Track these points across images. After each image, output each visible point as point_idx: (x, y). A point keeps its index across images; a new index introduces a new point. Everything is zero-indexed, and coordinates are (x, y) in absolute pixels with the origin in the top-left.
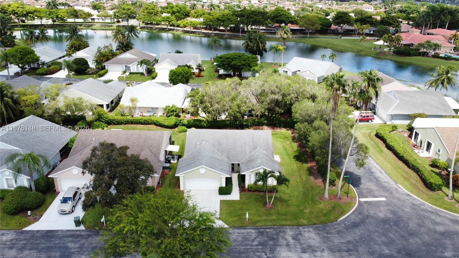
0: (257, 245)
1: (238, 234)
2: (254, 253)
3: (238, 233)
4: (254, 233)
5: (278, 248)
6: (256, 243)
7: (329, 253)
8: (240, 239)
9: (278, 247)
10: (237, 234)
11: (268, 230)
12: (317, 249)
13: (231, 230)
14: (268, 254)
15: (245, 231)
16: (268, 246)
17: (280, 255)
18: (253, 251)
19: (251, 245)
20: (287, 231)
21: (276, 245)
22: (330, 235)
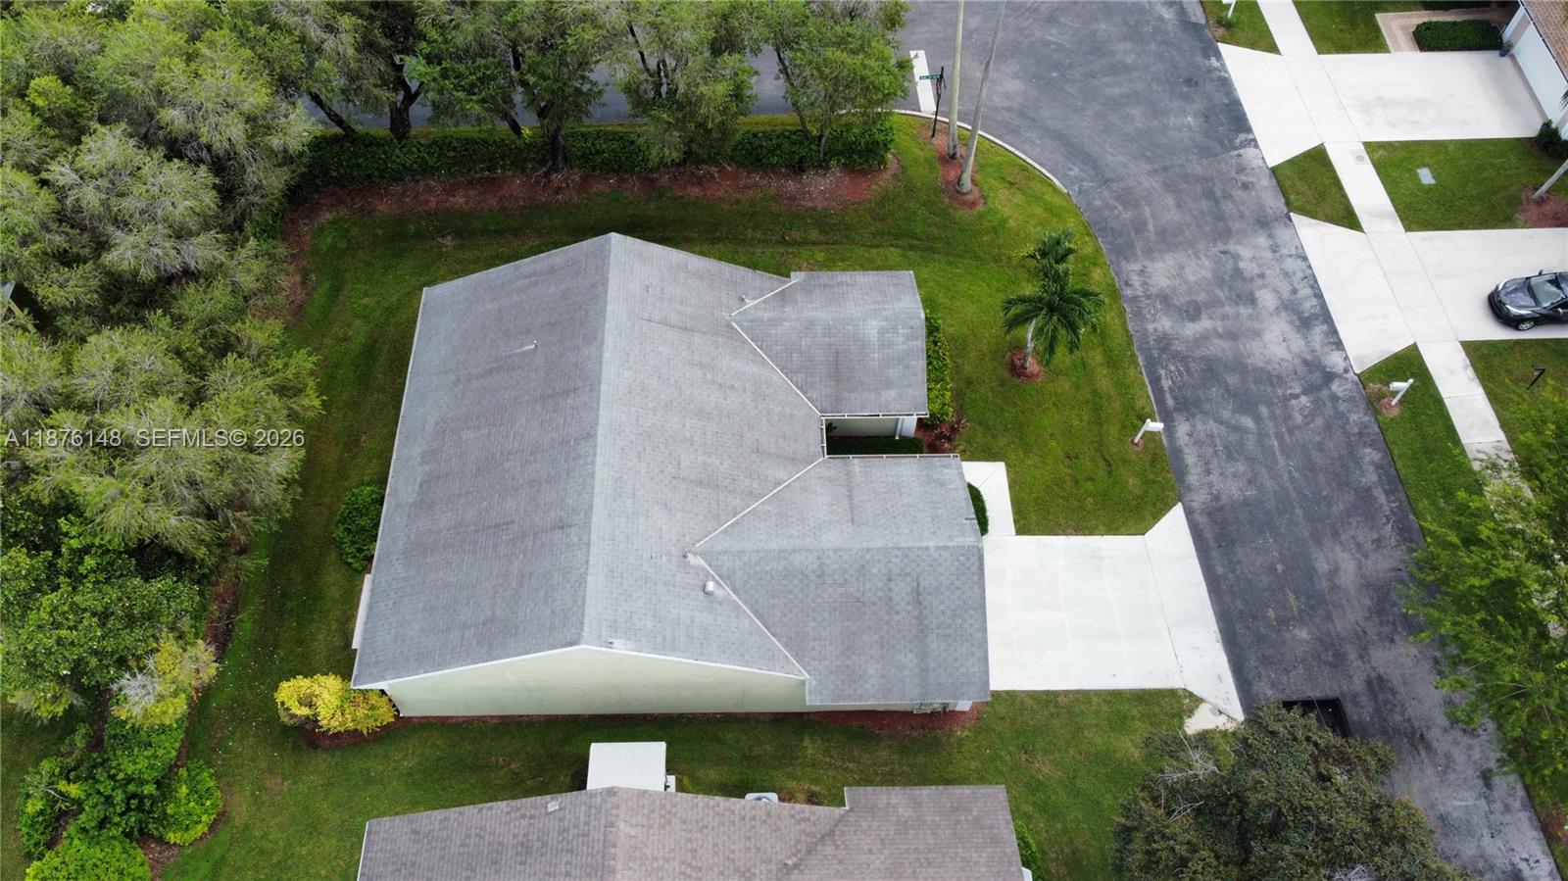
1: (1216, 473)
2: (1298, 428)
3: (1208, 472)
8: (1241, 467)
10: (1214, 477)
11: (1166, 384)
13: (1199, 498)
14: (1289, 392)
15: (1186, 450)
17: (1282, 360)
19: (1262, 435)
20: (1155, 330)
21: (1240, 366)
22: (1151, 226)
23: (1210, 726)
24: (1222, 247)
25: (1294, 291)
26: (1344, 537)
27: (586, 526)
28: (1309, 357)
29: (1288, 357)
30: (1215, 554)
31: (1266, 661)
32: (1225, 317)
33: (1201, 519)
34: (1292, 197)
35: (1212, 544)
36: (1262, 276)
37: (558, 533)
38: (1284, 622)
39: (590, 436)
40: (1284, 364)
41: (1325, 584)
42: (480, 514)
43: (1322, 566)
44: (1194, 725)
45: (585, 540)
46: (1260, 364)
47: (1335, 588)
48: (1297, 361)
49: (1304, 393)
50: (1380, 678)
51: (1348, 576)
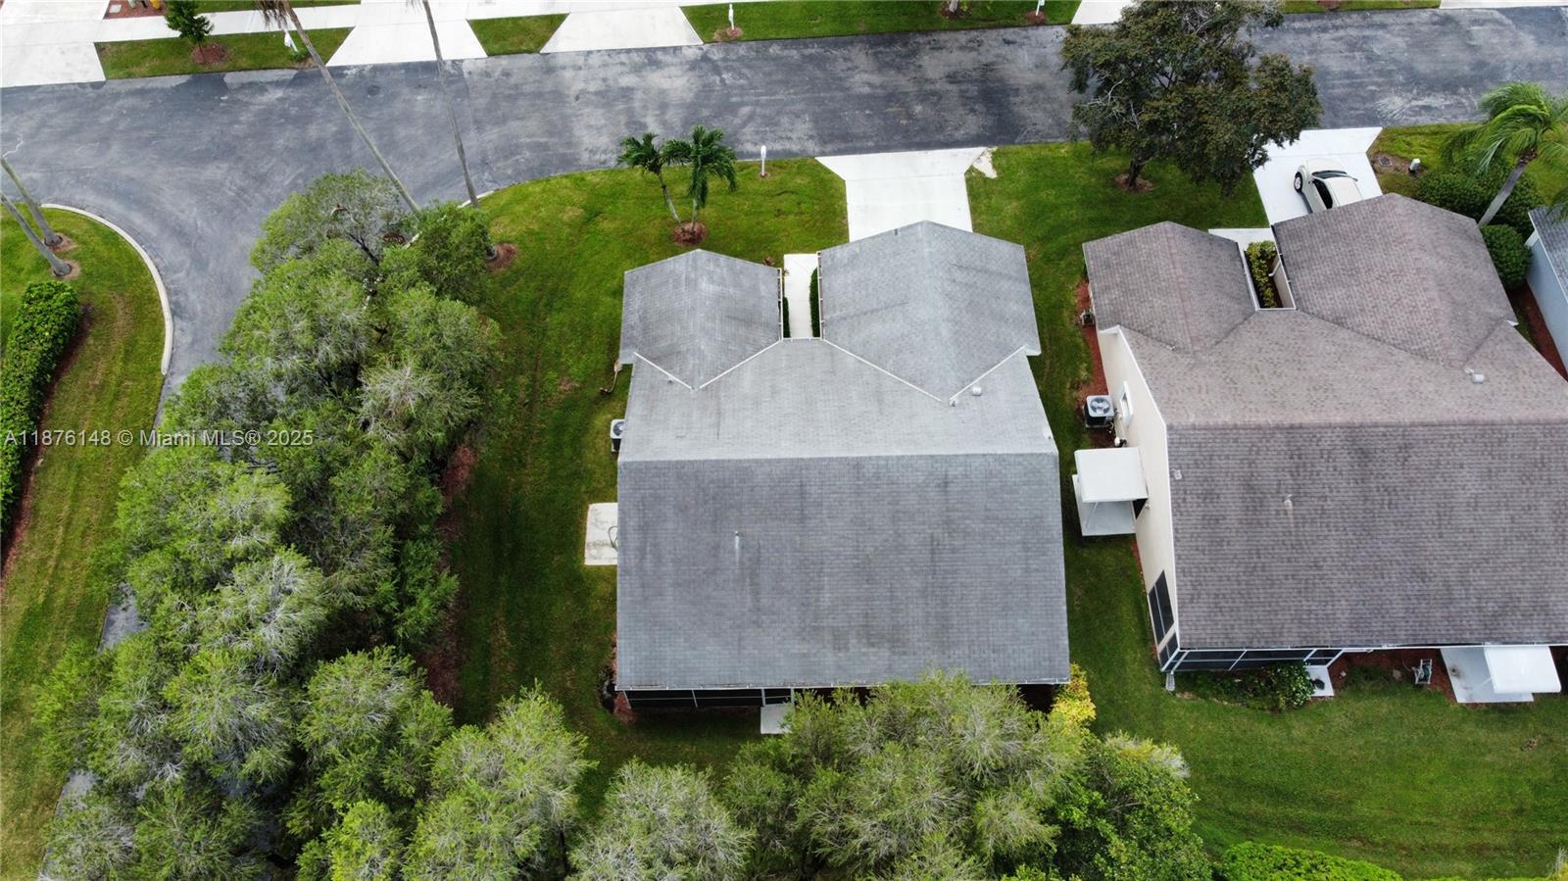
0: (743, 104)
1: (790, 134)
2: (751, 83)
3: (789, 139)
4: (748, 141)
5: (689, 97)
6: (745, 110)
7: (569, 88)
8: (785, 120)
9: (688, 100)
10: (794, 136)
12: (593, 98)
13: (811, 147)
14: (718, 83)
15: (771, 148)
16: (714, 102)
18: (755, 88)
19: (757, 103)
21: (693, 106)
22: (542, 140)
23: (990, 165)
24: (572, 99)
25: (622, 64)
26: (842, 75)
27: (947, 459)
28: (687, 67)
29: (686, 78)
30: (858, 145)
31: (940, 129)
32: (645, 107)
33: (829, 148)
34: (524, 48)
35: (850, 144)
36: (604, 80)
37: (952, 487)
38: (910, 116)
39: (857, 465)
40: (692, 81)
41: (879, 91)
42: (916, 573)
43: (867, 90)
44: (990, 173)
45: (962, 459)
46: (692, 95)
47: (882, 86)
48: (691, 73)
49: (720, 74)
50: (947, 77)
51: (876, 79)
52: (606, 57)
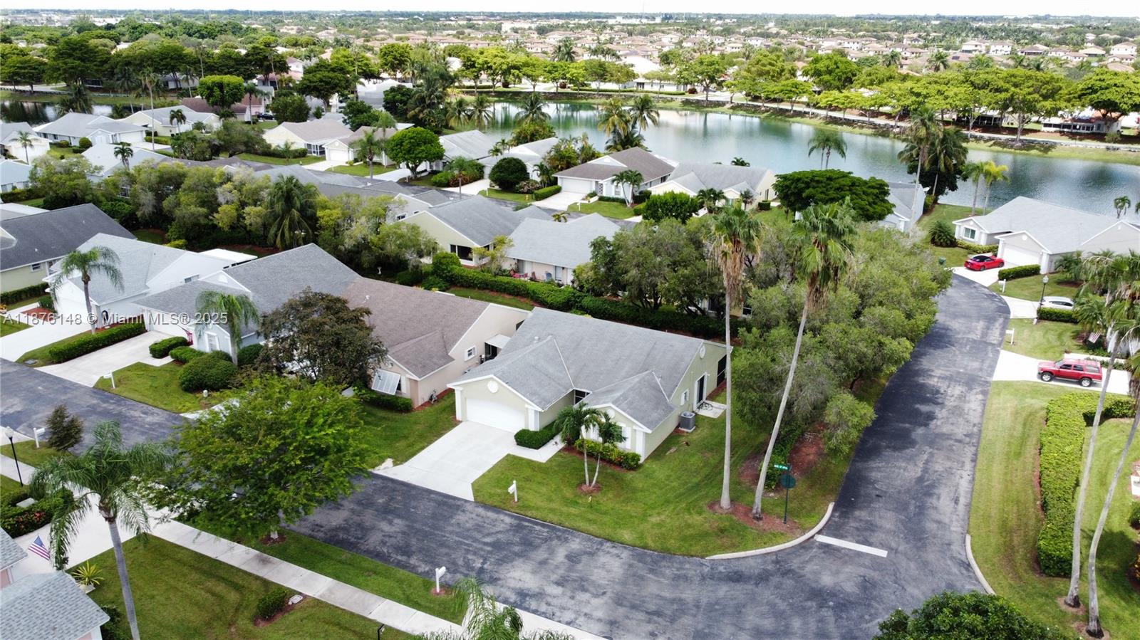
0: (486, 544)
3: (477, 515)
4: (505, 524)
5: (518, 562)
6: (488, 540)
7: (606, 603)
8: (469, 525)
9: (521, 560)
10: (473, 516)
12: (591, 589)
14: (488, 563)
15: (495, 515)
17: (510, 571)
18: (467, 550)
19: (477, 540)
20: (573, 541)
21: (522, 555)
22: (650, 576)
28: (500, 582)
29: (509, 575)
32: (557, 567)
33: (459, 503)
35: (445, 500)
36: (572, 598)
40: (506, 571)
46: (515, 563)
48: (502, 577)
49: (482, 567)
52: (558, 614)
